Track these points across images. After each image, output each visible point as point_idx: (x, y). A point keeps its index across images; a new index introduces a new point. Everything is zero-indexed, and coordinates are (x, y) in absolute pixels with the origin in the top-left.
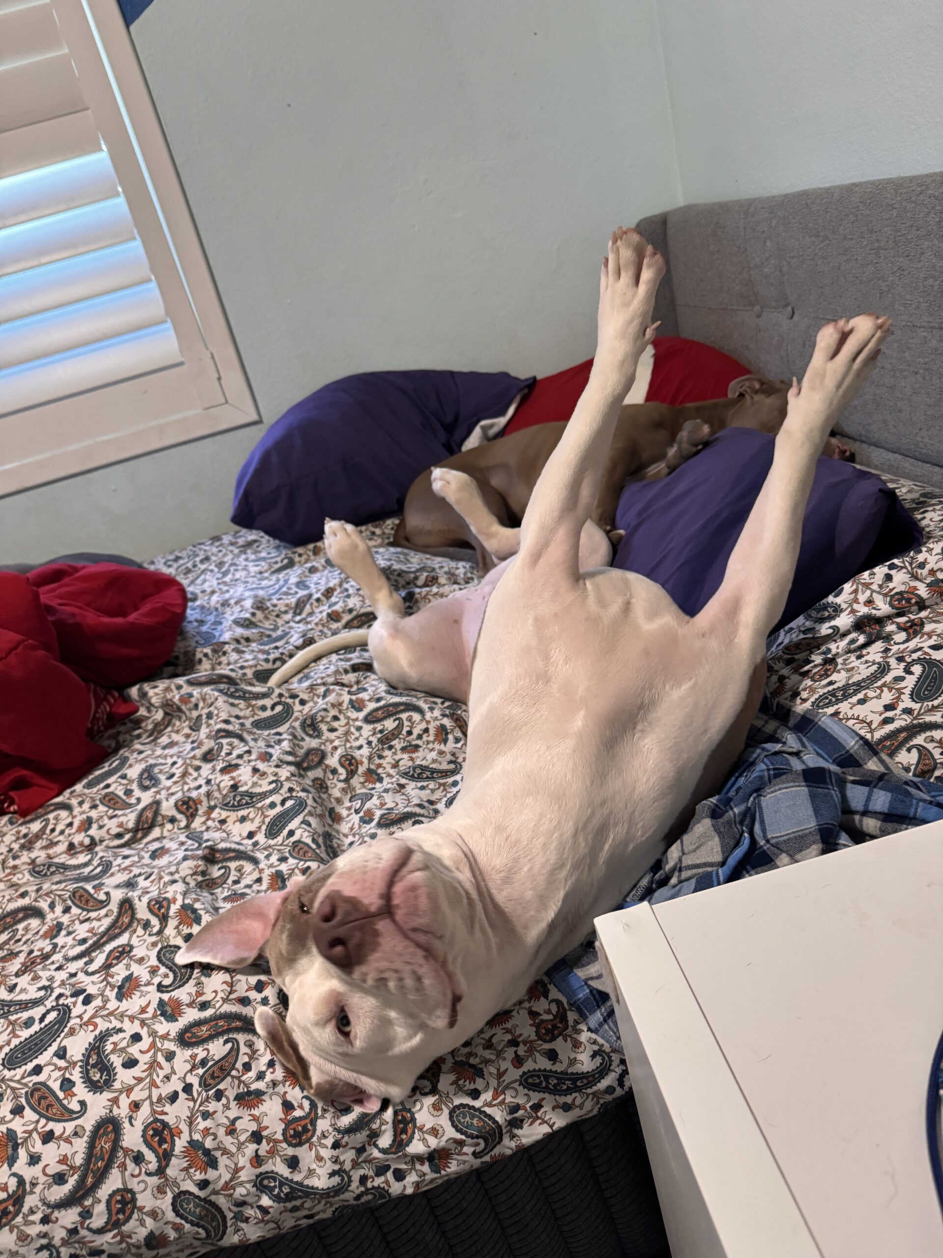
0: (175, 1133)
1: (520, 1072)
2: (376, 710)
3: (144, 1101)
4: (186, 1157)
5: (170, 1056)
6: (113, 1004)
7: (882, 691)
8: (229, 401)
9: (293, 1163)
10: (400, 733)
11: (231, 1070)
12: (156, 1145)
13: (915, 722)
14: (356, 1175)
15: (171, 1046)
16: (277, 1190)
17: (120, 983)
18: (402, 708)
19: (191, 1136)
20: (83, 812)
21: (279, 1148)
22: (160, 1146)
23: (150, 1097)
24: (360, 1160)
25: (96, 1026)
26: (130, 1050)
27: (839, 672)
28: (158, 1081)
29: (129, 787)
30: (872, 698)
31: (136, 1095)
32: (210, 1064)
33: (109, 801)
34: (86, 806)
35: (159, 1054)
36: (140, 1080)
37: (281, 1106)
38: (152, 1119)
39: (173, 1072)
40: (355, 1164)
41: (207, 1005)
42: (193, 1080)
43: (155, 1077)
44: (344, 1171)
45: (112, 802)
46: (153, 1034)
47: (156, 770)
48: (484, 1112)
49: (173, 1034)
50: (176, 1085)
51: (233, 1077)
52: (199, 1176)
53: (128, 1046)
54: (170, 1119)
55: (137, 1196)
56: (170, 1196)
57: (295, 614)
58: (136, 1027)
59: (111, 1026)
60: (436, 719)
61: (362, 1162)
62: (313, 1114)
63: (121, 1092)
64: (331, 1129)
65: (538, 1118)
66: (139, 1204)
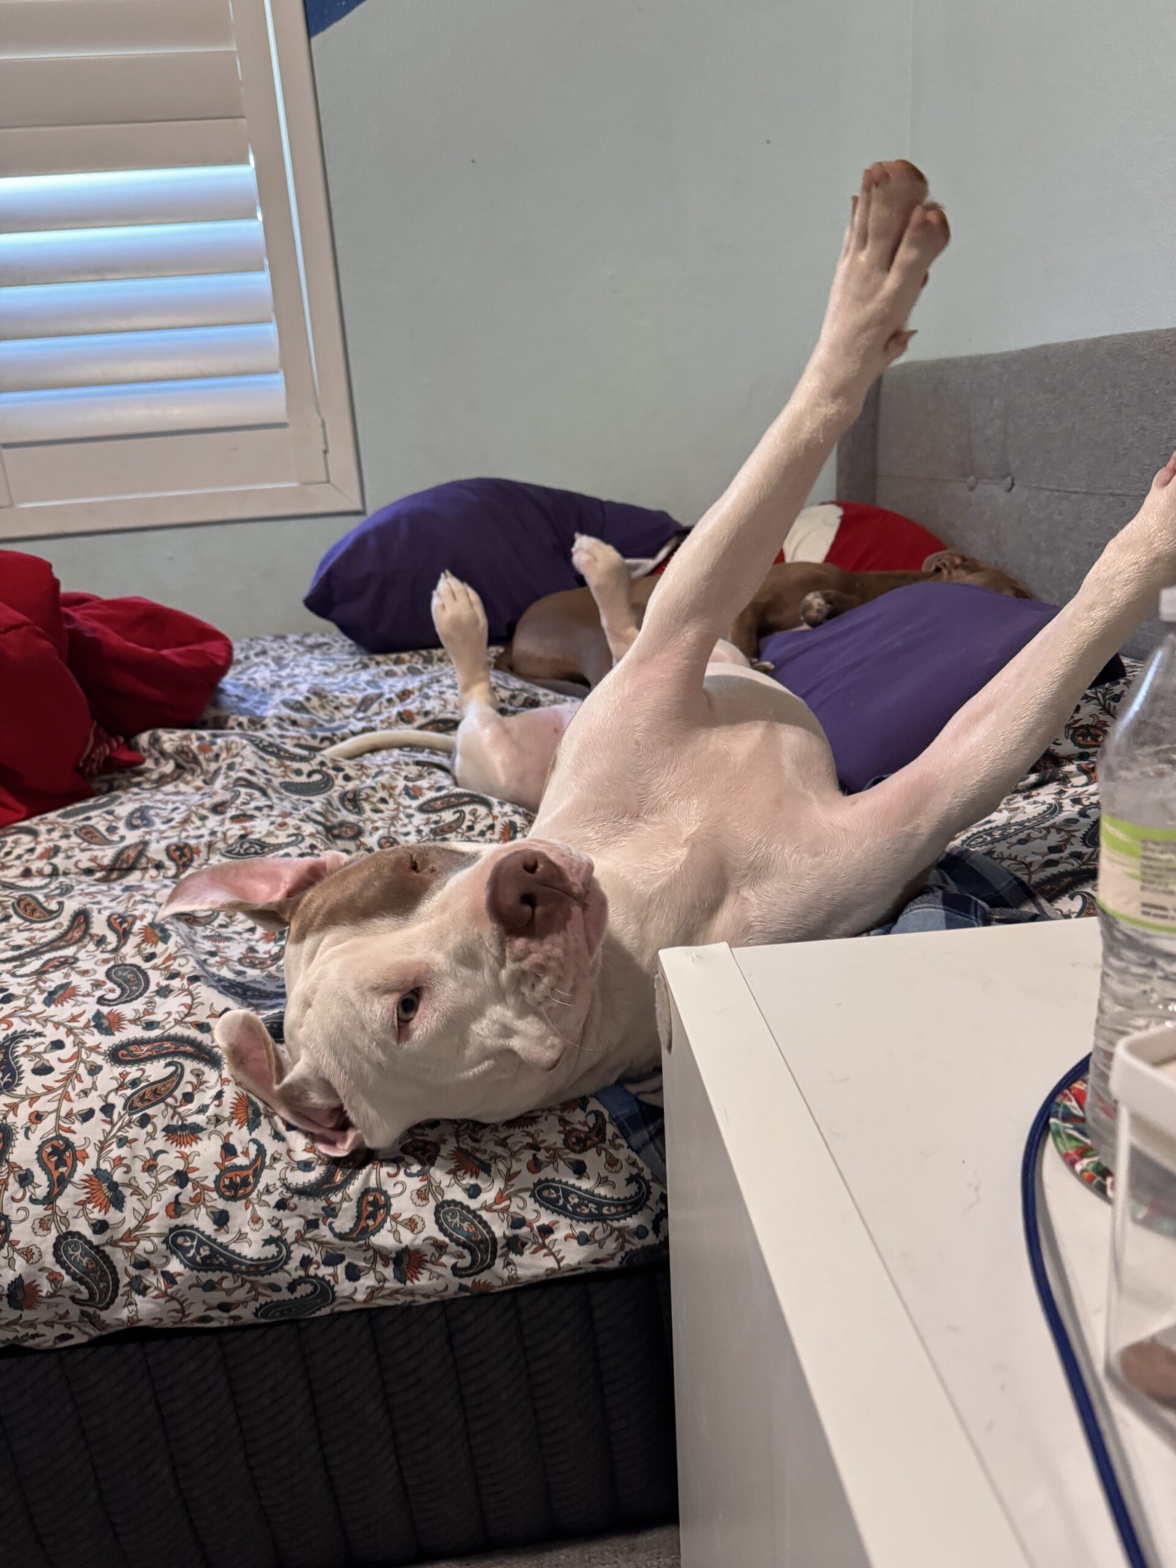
0: (80, 1156)
1: (535, 1178)
2: (435, 799)
3: (50, 1113)
4: (86, 1187)
5: (94, 1070)
6: (38, 1007)
7: (1049, 832)
8: (332, 480)
9: (221, 1219)
10: (459, 827)
11: (167, 1097)
12: (52, 1166)
13: (1083, 867)
14: (299, 1252)
15: (99, 1060)
16: (192, 1252)
17: (52, 989)
18: (466, 799)
19: (98, 1163)
20: (51, 840)
21: (207, 1197)
22: (57, 1168)
23: (58, 1110)
24: (308, 1236)
25: (10, 1025)
26: (46, 1056)
27: (1000, 811)
28: (73, 1095)
29: (114, 824)
30: (1035, 839)
31: (40, 1106)
32: (143, 1085)
33: (86, 833)
34: (56, 835)
35: (82, 1066)
36: (49, 1090)
37: (219, 1149)
38: (54, 1135)
39: (94, 1087)
40: (300, 1238)
41: (155, 1025)
42: (118, 1101)
43: (70, 1089)
44: (284, 1242)
45: (89, 835)
46: (80, 1044)
47: (152, 812)
48: (480, 1217)
49: (104, 1047)
50: (94, 1102)
51: (167, 1105)
52: (96, 1214)
53: (45, 1052)
54: (77, 1140)
55: (13, 1226)
56: (54, 1234)
57: (359, 710)
58: (60, 1034)
59: (29, 1028)
60: (505, 814)
61: (310, 1239)
62: (259, 1163)
63: (23, 1099)
64: (279, 1184)
65: (544, 1246)
66: (12, 1237)
